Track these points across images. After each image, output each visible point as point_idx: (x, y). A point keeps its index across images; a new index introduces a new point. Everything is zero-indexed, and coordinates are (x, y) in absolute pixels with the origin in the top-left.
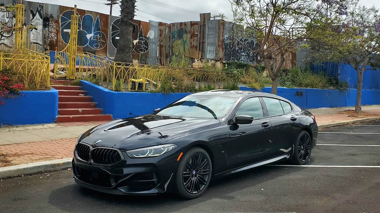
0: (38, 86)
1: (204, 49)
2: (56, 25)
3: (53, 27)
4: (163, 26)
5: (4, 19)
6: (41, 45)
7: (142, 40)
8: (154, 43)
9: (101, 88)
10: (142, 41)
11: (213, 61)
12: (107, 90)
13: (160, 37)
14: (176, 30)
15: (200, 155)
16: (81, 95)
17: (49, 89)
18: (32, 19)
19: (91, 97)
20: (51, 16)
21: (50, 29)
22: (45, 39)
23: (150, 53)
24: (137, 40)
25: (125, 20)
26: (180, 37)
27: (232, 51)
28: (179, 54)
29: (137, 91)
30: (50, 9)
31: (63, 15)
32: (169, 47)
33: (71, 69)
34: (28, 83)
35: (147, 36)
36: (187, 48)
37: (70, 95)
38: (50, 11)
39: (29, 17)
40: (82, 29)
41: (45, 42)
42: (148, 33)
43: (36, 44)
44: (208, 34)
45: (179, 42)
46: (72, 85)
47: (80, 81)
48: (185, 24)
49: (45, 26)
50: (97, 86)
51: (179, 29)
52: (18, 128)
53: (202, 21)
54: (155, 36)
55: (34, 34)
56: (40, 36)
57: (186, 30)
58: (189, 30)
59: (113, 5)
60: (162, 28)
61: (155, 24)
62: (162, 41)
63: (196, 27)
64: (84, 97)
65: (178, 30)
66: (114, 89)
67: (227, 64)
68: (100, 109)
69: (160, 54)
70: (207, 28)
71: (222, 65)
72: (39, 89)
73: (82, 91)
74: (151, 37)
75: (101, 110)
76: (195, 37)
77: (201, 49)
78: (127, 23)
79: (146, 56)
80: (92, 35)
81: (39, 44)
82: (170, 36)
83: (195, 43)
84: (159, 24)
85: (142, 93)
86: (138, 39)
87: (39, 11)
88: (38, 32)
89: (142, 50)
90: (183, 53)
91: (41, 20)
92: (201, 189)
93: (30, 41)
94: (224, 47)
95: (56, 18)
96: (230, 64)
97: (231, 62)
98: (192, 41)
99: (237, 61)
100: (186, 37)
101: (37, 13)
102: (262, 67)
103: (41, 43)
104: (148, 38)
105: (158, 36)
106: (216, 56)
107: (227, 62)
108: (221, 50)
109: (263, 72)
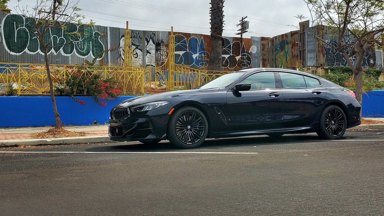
0: (134, 93)
1: (305, 57)
2: (166, 48)
3: (163, 51)
4: (266, 40)
6: (155, 67)
7: (245, 55)
8: (256, 57)
10: (245, 57)
11: (313, 68)
13: (263, 51)
14: (278, 43)
15: (193, 113)
18: (147, 45)
20: (162, 42)
21: (161, 53)
22: (158, 61)
24: (240, 56)
25: (214, 34)
26: (282, 48)
27: (335, 56)
28: (281, 65)
30: (160, 35)
32: (273, 59)
33: (170, 82)
34: (126, 90)
35: (249, 52)
36: (289, 58)
38: (161, 37)
39: (145, 43)
40: (189, 50)
41: (157, 64)
42: (250, 49)
43: (150, 66)
44: (308, 42)
45: (282, 53)
48: (286, 35)
49: (157, 50)
51: (281, 41)
53: (302, 30)
54: (257, 50)
55: (148, 57)
56: (154, 59)
57: (287, 41)
58: (290, 40)
60: (265, 42)
61: (257, 40)
62: (265, 55)
63: (296, 36)
65: (280, 43)
70: (306, 36)
71: (323, 71)
74: (254, 53)
76: (296, 47)
77: (302, 58)
78: (216, 37)
80: (198, 55)
81: (152, 66)
82: (273, 49)
83: (296, 53)
84: (261, 39)
87: (152, 38)
88: (152, 56)
89: (244, 65)
90: (286, 63)
91: (154, 46)
92: (196, 142)
93: (145, 63)
94: (325, 53)
95: (166, 42)
96: (334, 70)
97: (335, 67)
98: (293, 51)
99: (342, 66)
100: (288, 47)
101: (151, 40)
102: (376, 71)
103: (154, 65)
104: (251, 54)
105: (260, 51)
106: (317, 63)
107: (330, 68)
108: (322, 55)
109: (379, 76)
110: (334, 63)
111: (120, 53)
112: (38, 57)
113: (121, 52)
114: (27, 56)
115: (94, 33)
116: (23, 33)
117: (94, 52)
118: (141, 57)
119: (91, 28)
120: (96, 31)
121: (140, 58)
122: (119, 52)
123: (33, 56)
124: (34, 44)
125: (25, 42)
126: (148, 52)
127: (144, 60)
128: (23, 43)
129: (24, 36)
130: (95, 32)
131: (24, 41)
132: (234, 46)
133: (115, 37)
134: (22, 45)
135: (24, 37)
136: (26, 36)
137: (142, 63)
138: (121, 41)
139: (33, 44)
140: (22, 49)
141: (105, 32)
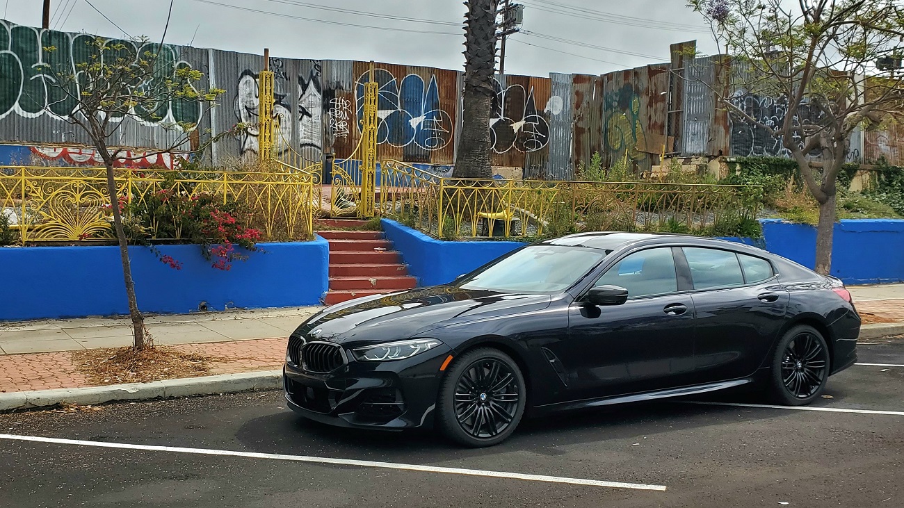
0: (291, 234)
1: (680, 130)
2: (347, 103)
3: (341, 109)
4: (585, 82)
5: (251, 99)
6: (320, 149)
7: (534, 119)
8: (560, 125)
9: (417, 234)
10: (533, 123)
11: (701, 158)
12: (426, 239)
13: (577, 109)
14: (616, 89)
15: (494, 364)
16: (378, 250)
17: (312, 238)
18: (302, 96)
19: (399, 253)
20: (339, 87)
21: (336, 114)
22: (327, 136)
23: (552, 150)
24: (522, 122)
25: (474, 82)
26: (625, 104)
27: (754, 130)
28: (621, 146)
29: (492, 239)
30: (334, 70)
31: (360, 81)
32: (600, 130)
33: (366, 196)
34: (273, 229)
35: (545, 111)
36: (641, 131)
37: (358, 250)
38: (336, 76)
39: (297, 91)
40: (402, 108)
41: (326, 142)
42: (548, 103)
43: (309, 147)
44: (690, 94)
45: (623, 116)
46: (365, 230)
47: (381, 221)
48: (636, 72)
49: (326, 107)
50: (409, 231)
51: (622, 87)
52: (252, 314)
53: (677, 63)
54: (563, 108)
55: (305, 125)
56: (318, 131)
57: (637, 88)
58: (645, 86)
59: (507, 36)
60: (582, 87)
61: (564, 81)
62: (581, 119)
63: (661, 77)
64: (384, 253)
65: (619, 90)
66: (440, 235)
67: (740, 163)
68: (414, 277)
69: (578, 151)
70: (687, 78)
71: (725, 168)
72: (293, 239)
73: (383, 241)
74: (555, 113)
75: (414, 280)
76: (659, 103)
77: (673, 131)
78: (478, 88)
79: (543, 156)
80: (422, 118)
81: (315, 146)
82: (602, 104)
83: (659, 118)
84: (574, 79)
85: (501, 242)
86: (524, 118)
87: (315, 77)
88: (313, 121)
89: (532, 144)
90: (632, 142)
91: (319, 96)
92: (499, 431)
93: (298, 140)
94: (730, 123)
95: (347, 88)
96: (747, 164)
97: (752, 157)
98: (653, 113)
99: (769, 155)
100: (639, 104)
101: (312, 82)
102: (846, 167)
103: (319, 145)
104: (548, 116)
105: (571, 108)
106: (709, 146)
107: (740, 159)
108: (722, 129)
109: (851, 178)
110: (749, 147)
111: (238, 116)
112: (43, 126)
113: (242, 112)
114: (19, 122)
115: (176, 65)
116: (7, 67)
117: (176, 112)
118: (289, 124)
119: (170, 54)
120: (182, 62)
121: (286, 128)
122: (237, 112)
123: (34, 122)
124: (35, 94)
125: (12, 87)
126: (304, 112)
127: (295, 132)
128: (7, 89)
129: (9, 72)
130: (178, 63)
131: (10, 85)
132: (509, 96)
133: (228, 74)
134: (5, 95)
135: (9, 75)
136: (16, 73)
137: (290, 139)
138: (241, 85)
139: (31, 93)
140: (5, 106)
141: (203, 63)
